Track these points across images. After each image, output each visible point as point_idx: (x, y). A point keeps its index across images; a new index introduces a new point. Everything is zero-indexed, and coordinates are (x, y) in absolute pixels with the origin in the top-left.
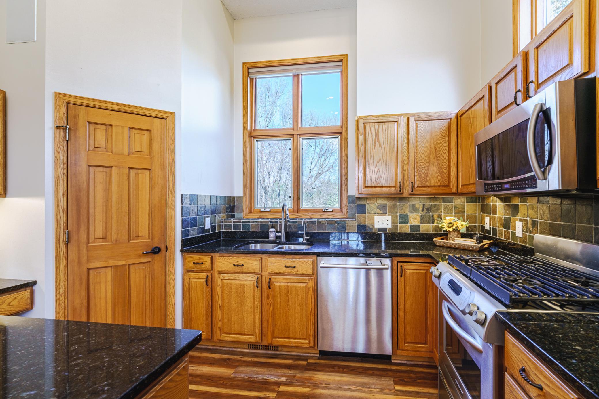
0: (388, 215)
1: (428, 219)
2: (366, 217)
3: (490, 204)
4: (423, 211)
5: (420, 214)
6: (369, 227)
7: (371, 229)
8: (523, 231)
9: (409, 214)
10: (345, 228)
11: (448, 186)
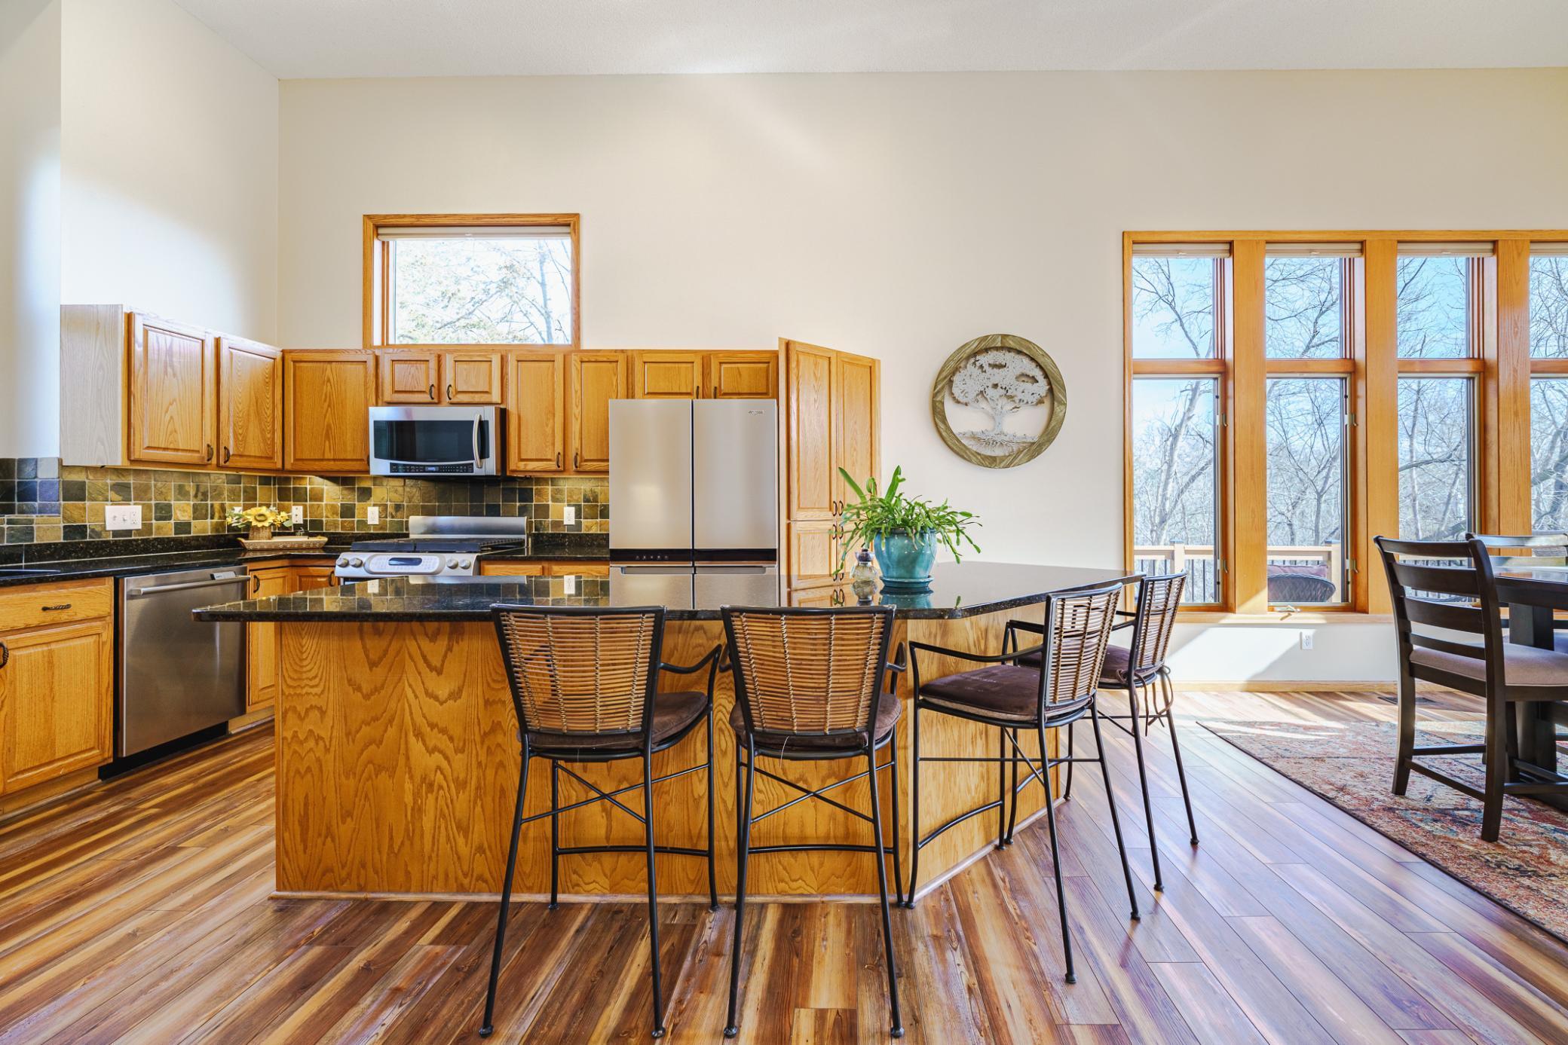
0: (135, 504)
1: (204, 511)
2: (85, 508)
3: (306, 488)
4: (196, 496)
5: (192, 503)
6: (93, 530)
7: (99, 534)
8: (380, 517)
9: (172, 502)
10: (32, 534)
11: (271, 458)
